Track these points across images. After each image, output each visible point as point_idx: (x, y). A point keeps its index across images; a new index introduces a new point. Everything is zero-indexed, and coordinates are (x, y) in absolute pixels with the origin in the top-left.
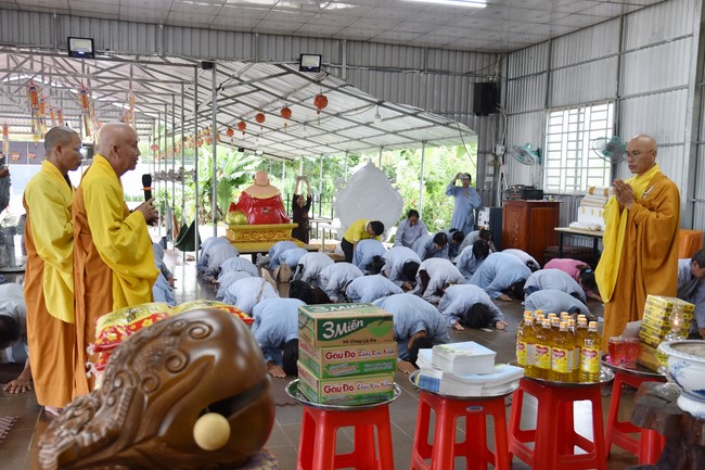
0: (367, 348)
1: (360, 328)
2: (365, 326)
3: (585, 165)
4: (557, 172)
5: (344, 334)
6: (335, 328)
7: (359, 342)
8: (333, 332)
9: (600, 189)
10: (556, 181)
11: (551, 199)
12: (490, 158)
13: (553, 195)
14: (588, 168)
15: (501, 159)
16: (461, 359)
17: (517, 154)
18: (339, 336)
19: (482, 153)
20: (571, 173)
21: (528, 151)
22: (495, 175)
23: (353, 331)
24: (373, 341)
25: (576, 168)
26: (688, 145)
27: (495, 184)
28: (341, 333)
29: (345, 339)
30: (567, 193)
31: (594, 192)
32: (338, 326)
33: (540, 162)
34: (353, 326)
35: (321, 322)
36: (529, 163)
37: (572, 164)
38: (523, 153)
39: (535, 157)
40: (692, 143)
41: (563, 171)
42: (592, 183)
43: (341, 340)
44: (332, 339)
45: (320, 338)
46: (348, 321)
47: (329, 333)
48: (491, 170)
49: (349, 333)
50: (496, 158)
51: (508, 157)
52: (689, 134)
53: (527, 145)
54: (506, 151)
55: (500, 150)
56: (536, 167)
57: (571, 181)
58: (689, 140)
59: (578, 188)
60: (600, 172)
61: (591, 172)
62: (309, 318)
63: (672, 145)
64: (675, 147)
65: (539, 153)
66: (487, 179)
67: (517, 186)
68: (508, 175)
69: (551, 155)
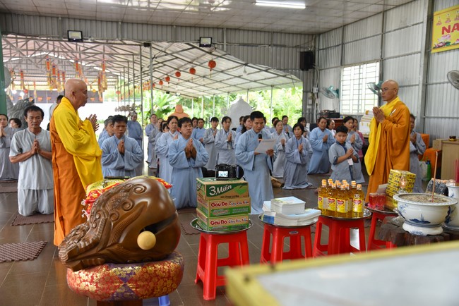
0: (234, 200)
1: (230, 189)
2: (232, 188)
3: (363, 98)
5: (221, 193)
6: (216, 190)
7: (230, 197)
8: (215, 192)
9: (370, 110)
10: (347, 107)
12: (310, 95)
15: (316, 95)
16: (286, 206)
17: (325, 92)
18: (218, 194)
19: (305, 92)
20: (356, 102)
21: (331, 90)
22: (313, 104)
23: (226, 191)
24: (237, 196)
25: (359, 100)
26: (421, 86)
27: (313, 110)
28: (219, 192)
29: (222, 195)
30: (353, 114)
31: (368, 114)
32: (218, 189)
33: (338, 97)
34: (226, 188)
35: (208, 186)
36: (332, 97)
37: (356, 97)
38: (328, 92)
39: (335, 94)
40: (423, 84)
41: (351, 101)
42: (367, 108)
43: (219, 197)
44: (215, 195)
45: (208, 195)
46: (223, 186)
47: (213, 193)
48: (310, 102)
49: (224, 192)
50: (313, 95)
51: (320, 94)
52: (421, 79)
53: (331, 87)
54: (319, 91)
55: (315, 90)
56: (336, 99)
57: (356, 107)
58: (421, 83)
59: (360, 111)
60: (372, 102)
61: (367, 102)
62: (202, 185)
63: (412, 86)
64: (414, 87)
65: (337, 91)
66: (308, 107)
67: (325, 111)
68: (320, 105)
69: (344, 93)
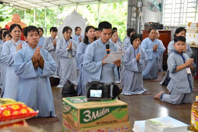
0: (112, 127)
1: (107, 113)
2: (110, 112)
3: (185, 11)
4: (169, 15)
5: (97, 118)
6: (91, 115)
7: (107, 123)
8: (90, 117)
9: (194, 23)
10: (169, 20)
11: (167, 29)
12: (135, 9)
13: (168, 27)
14: (187, 13)
15: (140, 9)
17: (149, 6)
18: (94, 120)
19: (130, 6)
20: (178, 15)
21: (155, 4)
22: (137, 17)
23: (103, 116)
24: (115, 121)
25: (180, 13)
27: (137, 22)
28: (95, 118)
29: (98, 121)
30: (175, 26)
31: (191, 25)
32: (93, 113)
33: (161, 10)
34: (103, 112)
35: (82, 111)
36: (155, 11)
37: (178, 11)
38: (152, 6)
39: (158, 8)
41: (173, 14)
42: (189, 20)
43: (95, 123)
44: (90, 121)
45: (82, 122)
46: (100, 109)
47: (87, 118)
48: (135, 15)
49: (100, 117)
50: (137, 8)
51: (144, 8)
53: (154, 1)
54: (142, 5)
55: (139, 5)
56: (158, 13)
57: (177, 20)
59: (181, 23)
61: (189, 15)
62: (72, 108)
65: (160, 5)
66: (132, 19)
67: (150, 23)
68: (143, 18)
69: (167, 7)
